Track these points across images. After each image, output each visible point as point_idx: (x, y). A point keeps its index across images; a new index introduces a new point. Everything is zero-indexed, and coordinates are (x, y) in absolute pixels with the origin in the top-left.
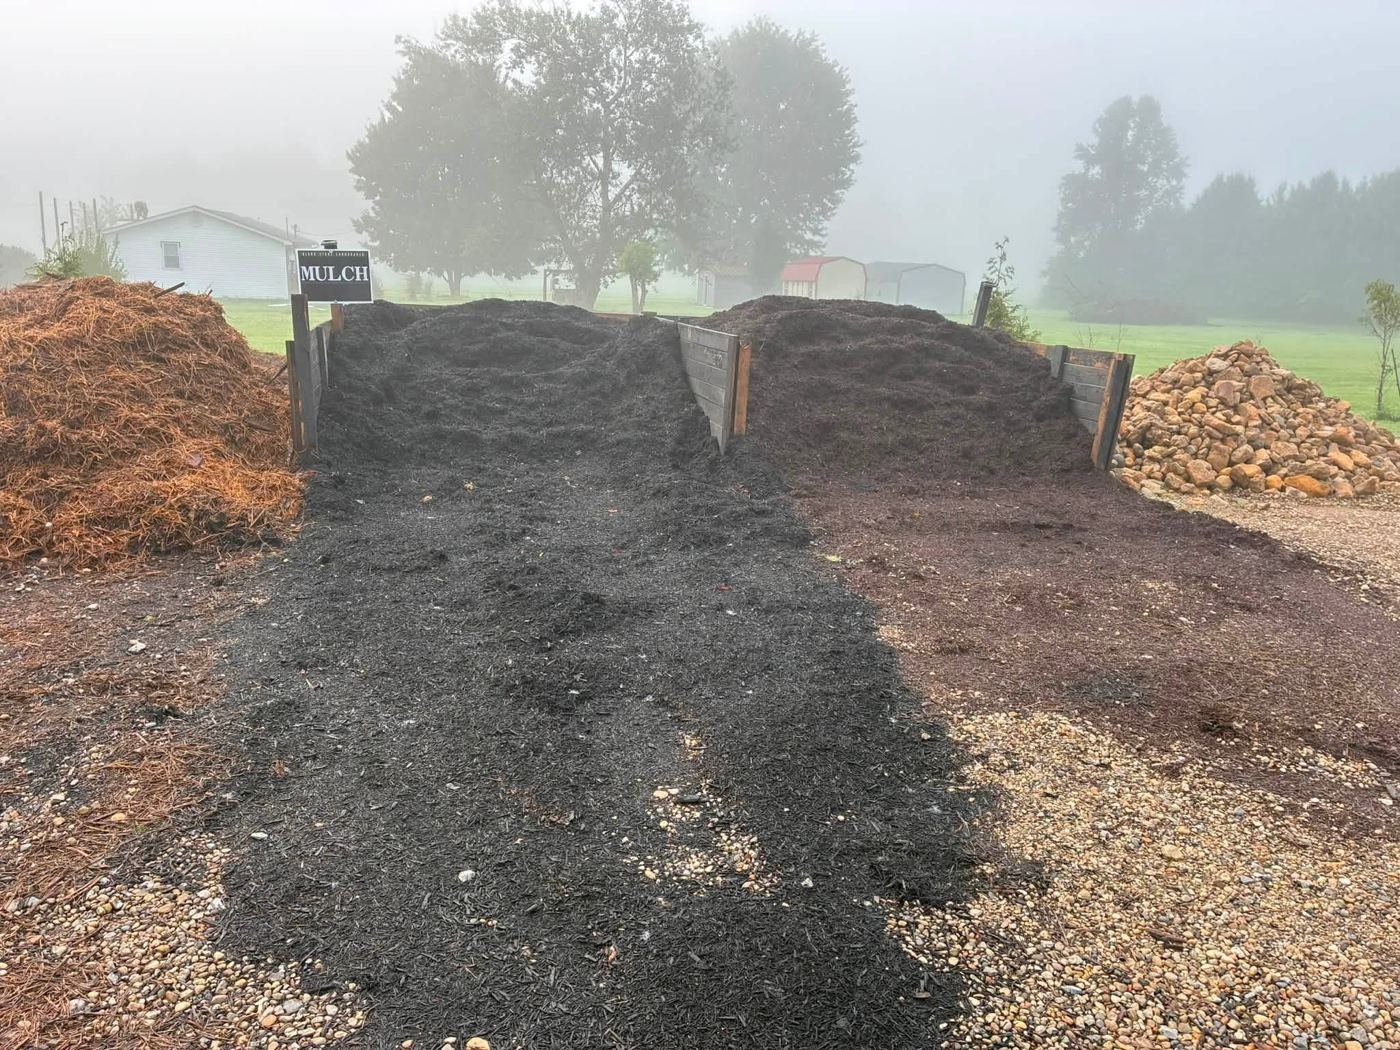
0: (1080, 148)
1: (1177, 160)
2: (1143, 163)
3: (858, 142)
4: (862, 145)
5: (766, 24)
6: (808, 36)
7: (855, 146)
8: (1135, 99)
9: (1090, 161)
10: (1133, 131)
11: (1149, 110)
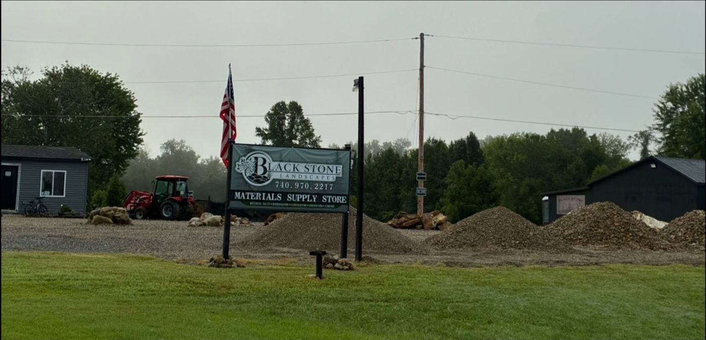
0: (258, 130)
1: (314, 138)
2: (296, 139)
3: (142, 132)
4: (144, 135)
5: (88, 69)
6: (113, 76)
7: (141, 134)
8: (287, 103)
9: (265, 137)
10: (288, 120)
11: (295, 108)
